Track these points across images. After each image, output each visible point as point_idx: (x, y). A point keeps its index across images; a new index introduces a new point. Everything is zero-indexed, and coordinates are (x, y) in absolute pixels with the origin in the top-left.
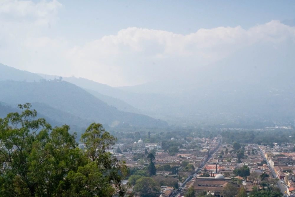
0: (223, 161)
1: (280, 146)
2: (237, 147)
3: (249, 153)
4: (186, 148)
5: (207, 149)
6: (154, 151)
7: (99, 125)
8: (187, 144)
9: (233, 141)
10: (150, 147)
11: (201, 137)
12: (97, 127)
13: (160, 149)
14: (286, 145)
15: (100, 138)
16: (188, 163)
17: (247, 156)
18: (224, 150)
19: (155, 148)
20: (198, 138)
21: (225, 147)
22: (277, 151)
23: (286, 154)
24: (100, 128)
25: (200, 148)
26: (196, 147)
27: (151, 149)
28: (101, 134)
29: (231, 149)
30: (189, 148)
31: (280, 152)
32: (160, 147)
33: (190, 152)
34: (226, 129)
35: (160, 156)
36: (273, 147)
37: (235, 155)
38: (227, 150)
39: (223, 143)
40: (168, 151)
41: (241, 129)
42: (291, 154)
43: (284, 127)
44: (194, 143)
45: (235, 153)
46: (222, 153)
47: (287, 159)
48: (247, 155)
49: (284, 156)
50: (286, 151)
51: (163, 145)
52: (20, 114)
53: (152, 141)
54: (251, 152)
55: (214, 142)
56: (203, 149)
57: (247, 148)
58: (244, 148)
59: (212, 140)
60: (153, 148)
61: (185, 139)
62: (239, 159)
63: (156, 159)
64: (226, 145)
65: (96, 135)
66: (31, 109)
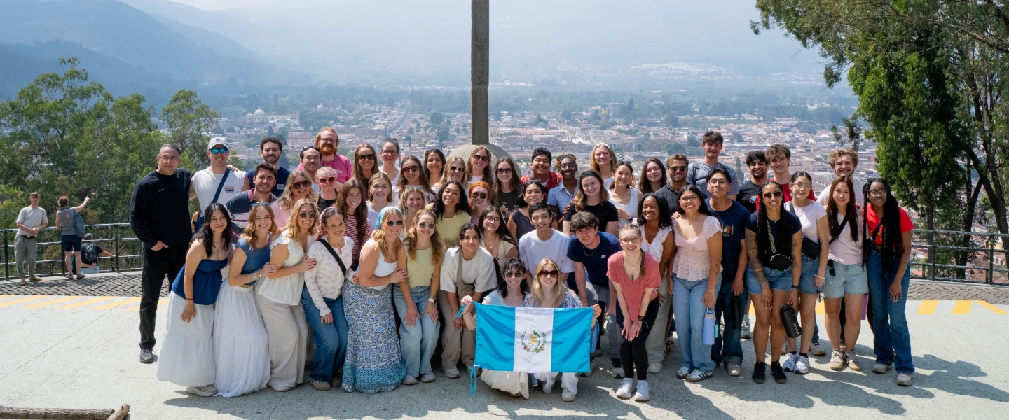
0: (412, 145)
1: (512, 116)
2: (436, 119)
3: (458, 130)
4: (343, 123)
5: (384, 124)
6: (285, 131)
7: (192, 94)
8: (347, 115)
9: (430, 110)
10: (277, 122)
11: (372, 104)
12: (188, 96)
13: (296, 126)
14: (523, 115)
15: (192, 115)
16: (348, 151)
17: (454, 136)
18: (414, 125)
19: (288, 125)
20: (367, 105)
21: (415, 121)
22: (507, 127)
23: (522, 131)
24: (193, 99)
25: (371, 122)
26: (363, 120)
27: (279, 126)
28: (195, 108)
29: (427, 123)
30: (350, 123)
31: (512, 127)
32: (296, 122)
33: (352, 131)
34: (417, 88)
35: (297, 138)
36: (500, 119)
37: (434, 134)
38: (419, 125)
39: (413, 112)
40: (311, 128)
41: (445, 88)
42: (530, 131)
43: (521, 84)
44: (360, 114)
45: (433, 130)
46: (411, 131)
47: (525, 139)
48: (455, 133)
49: (519, 134)
50: (523, 125)
51: (302, 118)
52: (61, 75)
53: (281, 111)
54: (461, 128)
55: (395, 111)
56: (375, 124)
57: (454, 122)
58: (449, 122)
59: (393, 108)
60: (283, 125)
61: (343, 107)
62: (441, 141)
63: (290, 144)
64: (417, 117)
65: (186, 110)
66: (78, 68)
